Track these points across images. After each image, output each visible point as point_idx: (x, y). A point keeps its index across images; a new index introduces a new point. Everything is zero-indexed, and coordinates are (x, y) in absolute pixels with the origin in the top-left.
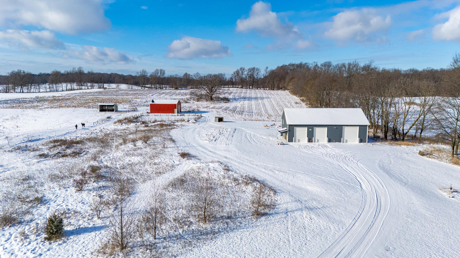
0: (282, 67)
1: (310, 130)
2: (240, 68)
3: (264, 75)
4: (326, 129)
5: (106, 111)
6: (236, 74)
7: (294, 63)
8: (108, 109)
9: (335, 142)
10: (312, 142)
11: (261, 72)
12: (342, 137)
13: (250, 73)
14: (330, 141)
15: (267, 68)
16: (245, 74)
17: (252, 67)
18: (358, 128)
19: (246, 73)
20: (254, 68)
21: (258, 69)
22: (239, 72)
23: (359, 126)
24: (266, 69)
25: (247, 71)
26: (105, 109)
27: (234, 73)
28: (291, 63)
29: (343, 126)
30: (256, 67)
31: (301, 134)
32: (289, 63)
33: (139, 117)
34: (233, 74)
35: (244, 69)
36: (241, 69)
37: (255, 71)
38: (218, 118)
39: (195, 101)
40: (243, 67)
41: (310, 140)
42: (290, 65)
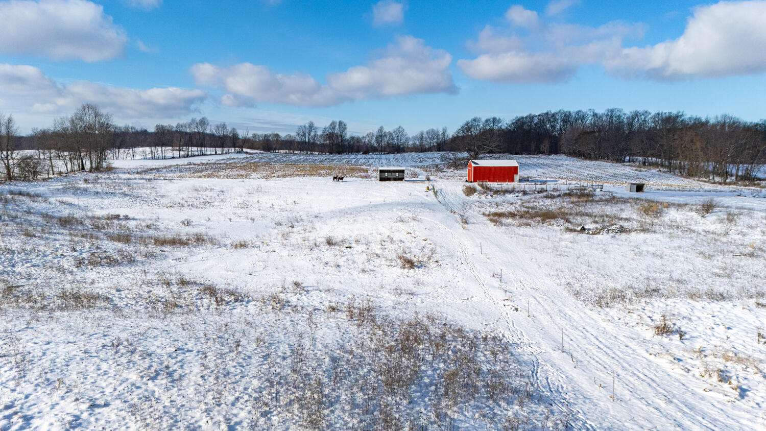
5: (391, 181)
38: (635, 186)
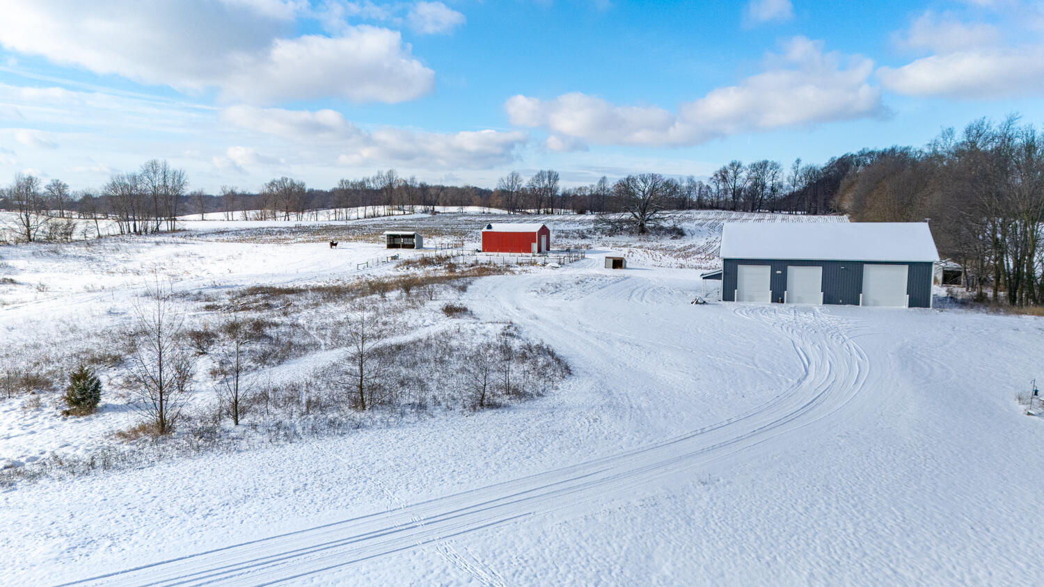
0: (841, 160)
1: (779, 272)
2: (730, 162)
3: (791, 178)
4: (819, 271)
5: (399, 247)
6: (720, 178)
7: (871, 149)
8: (405, 243)
9: (844, 303)
10: (782, 302)
11: (783, 171)
12: (861, 292)
13: (754, 174)
14: (828, 300)
15: (798, 161)
16: (743, 180)
17: (761, 159)
18: (906, 267)
19: (744, 175)
20: (765, 163)
21: (775, 166)
22: (726, 172)
23: (911, 264)
24: (796, 165)
25: (746, 169)
26: (399, 243)
27: (716, 175)
28: (864, 149)
29: (865, 265)
30: (770, 161)
31: (755, 281)
32: (860, 149)
33: (453, 257)
34: (711, 178)
35: (739, 166)
36: (732, 165)
37: (768, 168)
38: (612, 260)
39: (604, 236)
40: (737, 159)
41: (778, 297)
42: (862, 154)
